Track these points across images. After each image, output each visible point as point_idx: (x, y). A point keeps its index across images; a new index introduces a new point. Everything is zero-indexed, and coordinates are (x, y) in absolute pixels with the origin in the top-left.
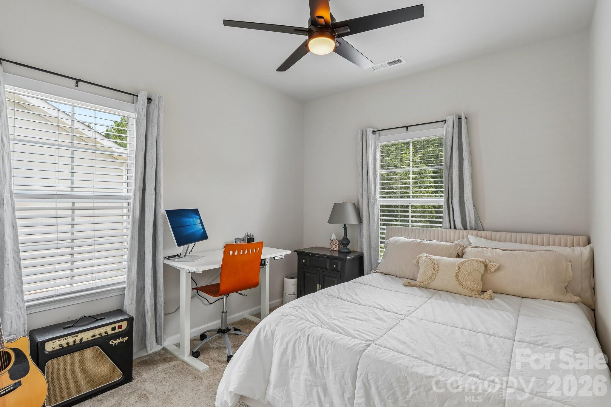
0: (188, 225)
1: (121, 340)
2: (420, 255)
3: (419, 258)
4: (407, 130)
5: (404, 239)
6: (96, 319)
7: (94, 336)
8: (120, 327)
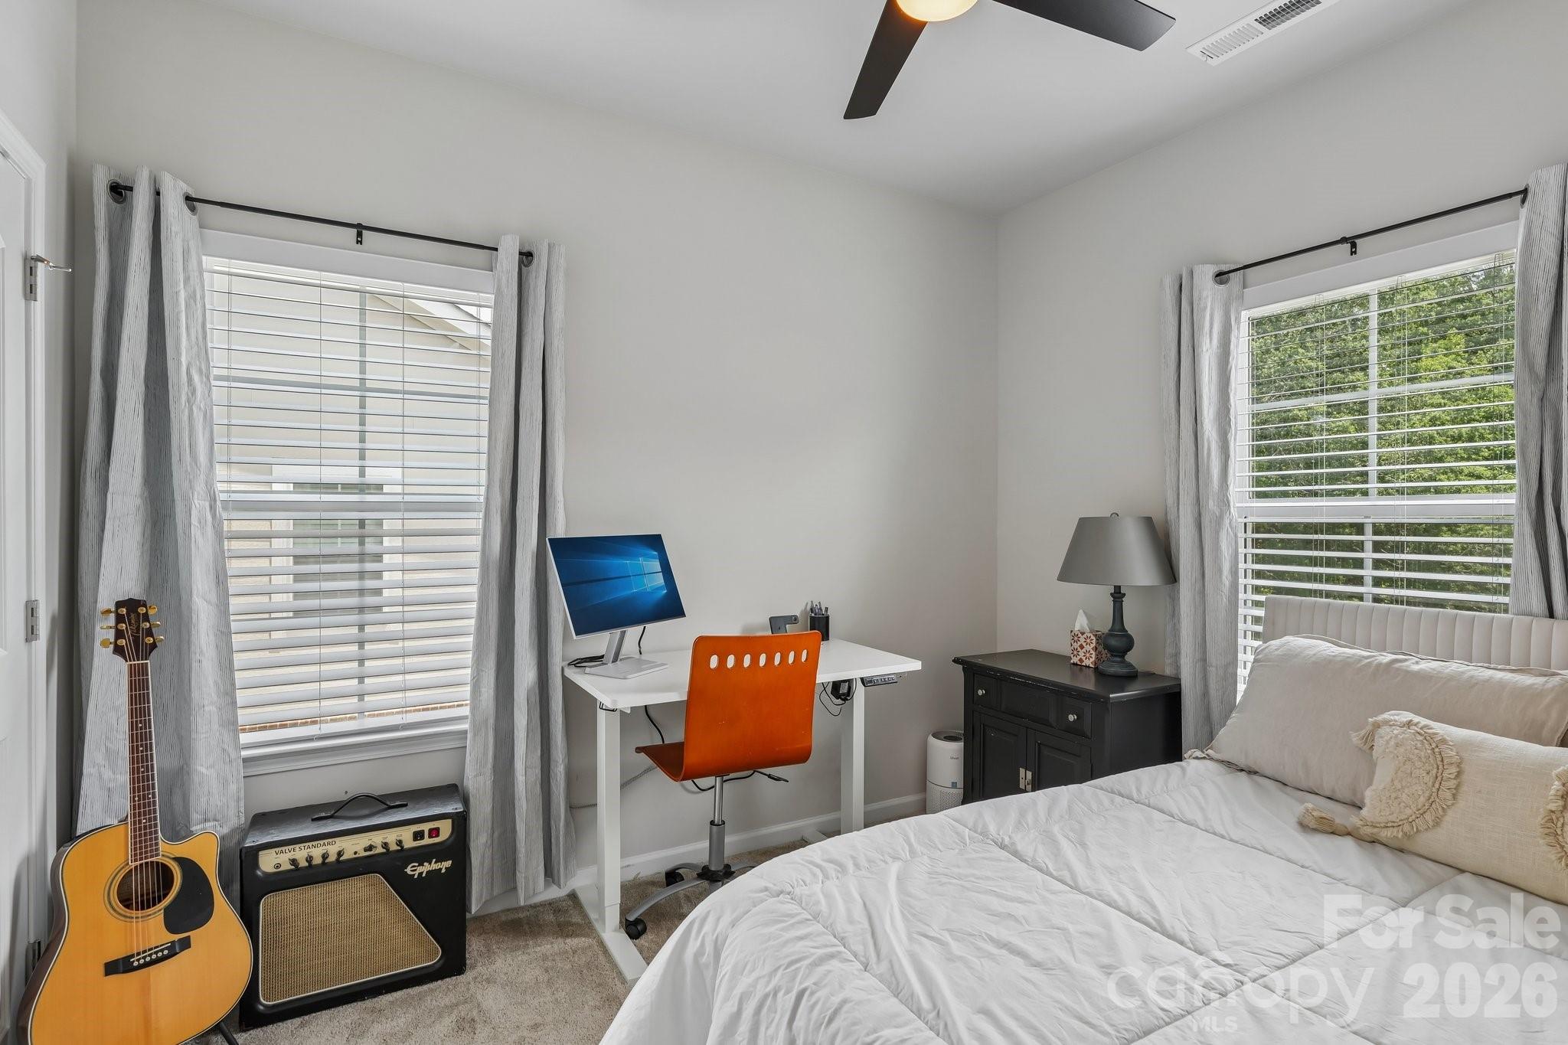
0: (613, 576)
1: (434, 866)
2: (1380, 718)
3: (1377, 726)
4: (1353, 253)
5: (1324, 648)
6: (387, 805)
7: (370, 848)
8: (434, 832)
